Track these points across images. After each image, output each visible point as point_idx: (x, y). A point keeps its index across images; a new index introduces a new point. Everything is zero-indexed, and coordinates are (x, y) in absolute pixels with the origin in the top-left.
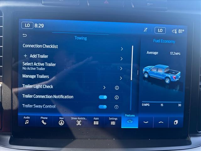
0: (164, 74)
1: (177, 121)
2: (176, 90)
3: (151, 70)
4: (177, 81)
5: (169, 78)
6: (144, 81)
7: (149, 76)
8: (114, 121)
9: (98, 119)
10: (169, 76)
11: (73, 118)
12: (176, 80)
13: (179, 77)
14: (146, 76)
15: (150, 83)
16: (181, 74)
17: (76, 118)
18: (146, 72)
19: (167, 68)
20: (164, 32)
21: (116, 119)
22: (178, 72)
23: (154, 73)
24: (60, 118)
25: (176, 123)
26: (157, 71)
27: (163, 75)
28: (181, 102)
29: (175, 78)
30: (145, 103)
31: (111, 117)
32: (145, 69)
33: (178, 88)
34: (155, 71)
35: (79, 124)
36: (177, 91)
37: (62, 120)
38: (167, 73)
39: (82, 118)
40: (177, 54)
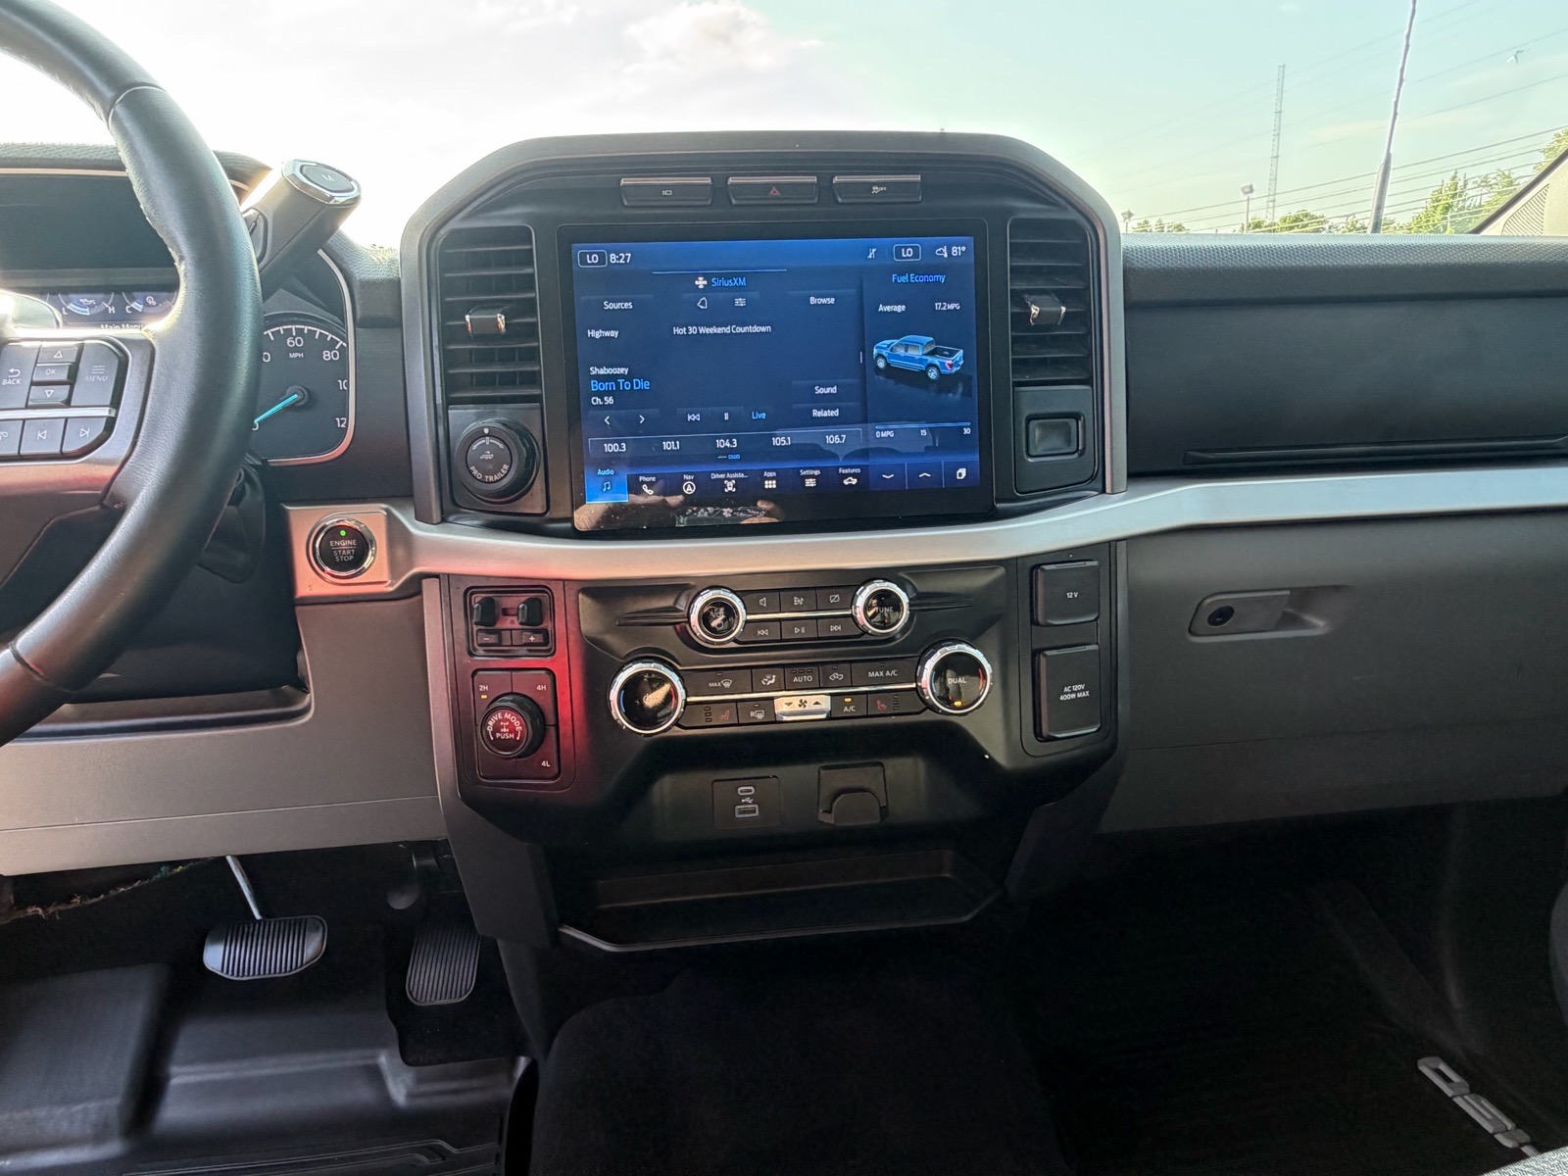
0: (924, 357)
1: (963, 472)
2: (955, 394)
3: (891, 350)
4: (957, 371)
5: (935, 366)
6: (876, 377)
7: (888, 365)
8: (812, 476)
9: (774, 474)
10: (936, 361)
11: (715, 476)
12: (955, 369)
13: (961, 363)
14: (881, 364)
15: (891, 382)
16: (964, 357)
17: (722, 476)
18: (880, 355)
19: (930, 343)
20: (916, 255)
21: (817, 473)
22: (957, 351)
23: (898, 357)
24: (685, 477)
25: (960, 475)
26: (906, 351)
27: (921, 361)
28: (969, 424)
29: (951, 366)
30: (884, 430)
31: (805, 469)
32: (878, 347)
33: (961, 389)
34: (901, 352)
35: (730, 489)
36: (958, 396)
37: (691, 480)
38: (932, 353)
39: (736, 475)
40: (951, 307)
